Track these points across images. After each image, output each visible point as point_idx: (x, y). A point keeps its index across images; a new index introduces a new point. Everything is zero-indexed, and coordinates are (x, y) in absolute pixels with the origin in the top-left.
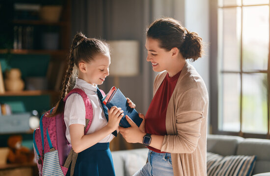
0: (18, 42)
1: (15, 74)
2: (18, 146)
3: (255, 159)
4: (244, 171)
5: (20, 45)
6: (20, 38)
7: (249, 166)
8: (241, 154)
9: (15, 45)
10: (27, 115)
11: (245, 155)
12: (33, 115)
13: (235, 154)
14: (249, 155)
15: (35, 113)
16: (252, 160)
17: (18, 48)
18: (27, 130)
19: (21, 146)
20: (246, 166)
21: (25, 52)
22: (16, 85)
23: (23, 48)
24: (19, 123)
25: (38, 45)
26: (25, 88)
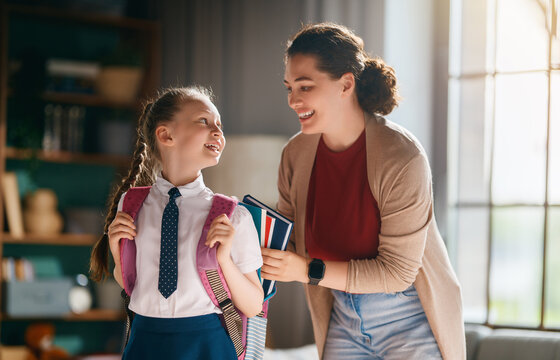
0: (53, 135)
1: (45, 201)
2: (46, 344)
5: (57, 143)
6: (57, 129)
9: (46, 141)
10: (66, 283)
12: (77, 285)
15: (82, 279)
17: (52, 148)
19: (52, 345)
21: (66, 157)
22: (46, 223)
23: (64, 147)
24: (48, 298)
26: (65, 231)
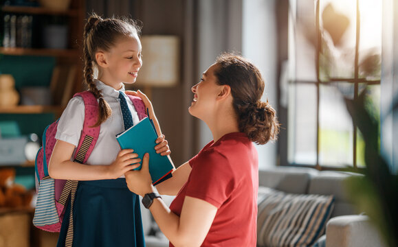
0: (10, 38)
1: (6, 82)
2: (9, 183)
3: (334, 201)
4: (318, 217)
5: (13, 42)
6: (13, 32)
7: (324, 211)
8: (315, 193)
9: (6, 41)
10: (23, 140)
11: (320, 194)
12: (30, 141)
13: (306, 192)
14: (326, 194)
15: (34, 137)
16: (328, 203)
17: (10, 46)
18: (21, 161)
19: (14, 184)
20: (321, 211)
21: (20, 51)
22: (8, 99)
23: (18, 45)
24: (10, 151)
25: (38, 41)
26: (20, 103)
